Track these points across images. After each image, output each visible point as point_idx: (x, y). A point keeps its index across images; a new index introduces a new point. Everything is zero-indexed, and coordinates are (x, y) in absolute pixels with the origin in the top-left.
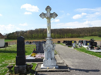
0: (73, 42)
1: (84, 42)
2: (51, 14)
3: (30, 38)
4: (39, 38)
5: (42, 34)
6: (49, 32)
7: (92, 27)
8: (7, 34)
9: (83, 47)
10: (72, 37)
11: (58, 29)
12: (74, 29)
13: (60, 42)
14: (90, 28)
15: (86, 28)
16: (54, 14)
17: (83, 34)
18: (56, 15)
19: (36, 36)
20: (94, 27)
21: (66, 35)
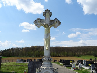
0: (71, 61)
1: (84, 62)
2: (51, 21)
3: (25, 55)
4: (35, 56)
5: (38, 52)
6: (47, 48)
7: (87, 46)
8: (2, 51)
9: (83, 68)
10: (68, 56)
11: (54, 47)
12: (70, 47)
13: (56, 60)
14: (85, 47)
15: (81, 47)
16: (55, 21)
17: (78, 53)
18: (59, 23)
19: (32, 53)
20: (88, 47)
21: (61, 53)
